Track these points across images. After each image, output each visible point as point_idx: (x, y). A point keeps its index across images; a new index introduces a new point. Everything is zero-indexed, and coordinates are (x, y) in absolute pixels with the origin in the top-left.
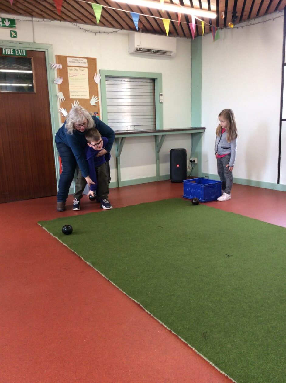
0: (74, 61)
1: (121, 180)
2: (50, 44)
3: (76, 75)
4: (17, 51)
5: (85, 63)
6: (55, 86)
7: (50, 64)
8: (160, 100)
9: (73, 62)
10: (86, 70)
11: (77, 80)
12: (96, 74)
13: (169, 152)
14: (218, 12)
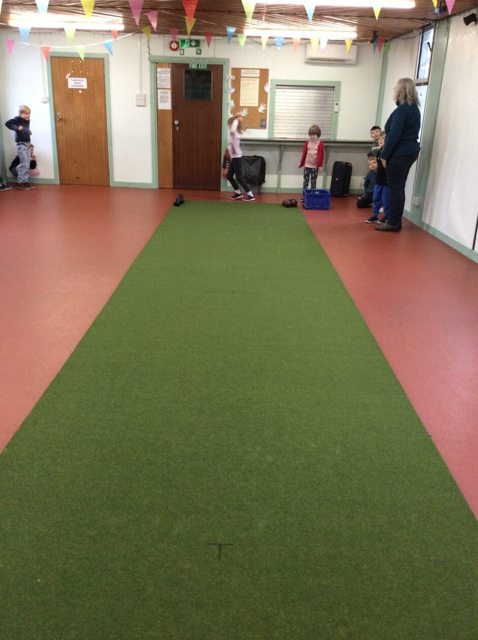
2: (227, 59)
3: (247, 85)
4: (201, 65)
5: (257, 74)
6: (228, 95)
7: (226, 76)
8: (335, 109)
9: (246, 73)
10: (258, 80)
11: (249, 89)
12: (267, 83)
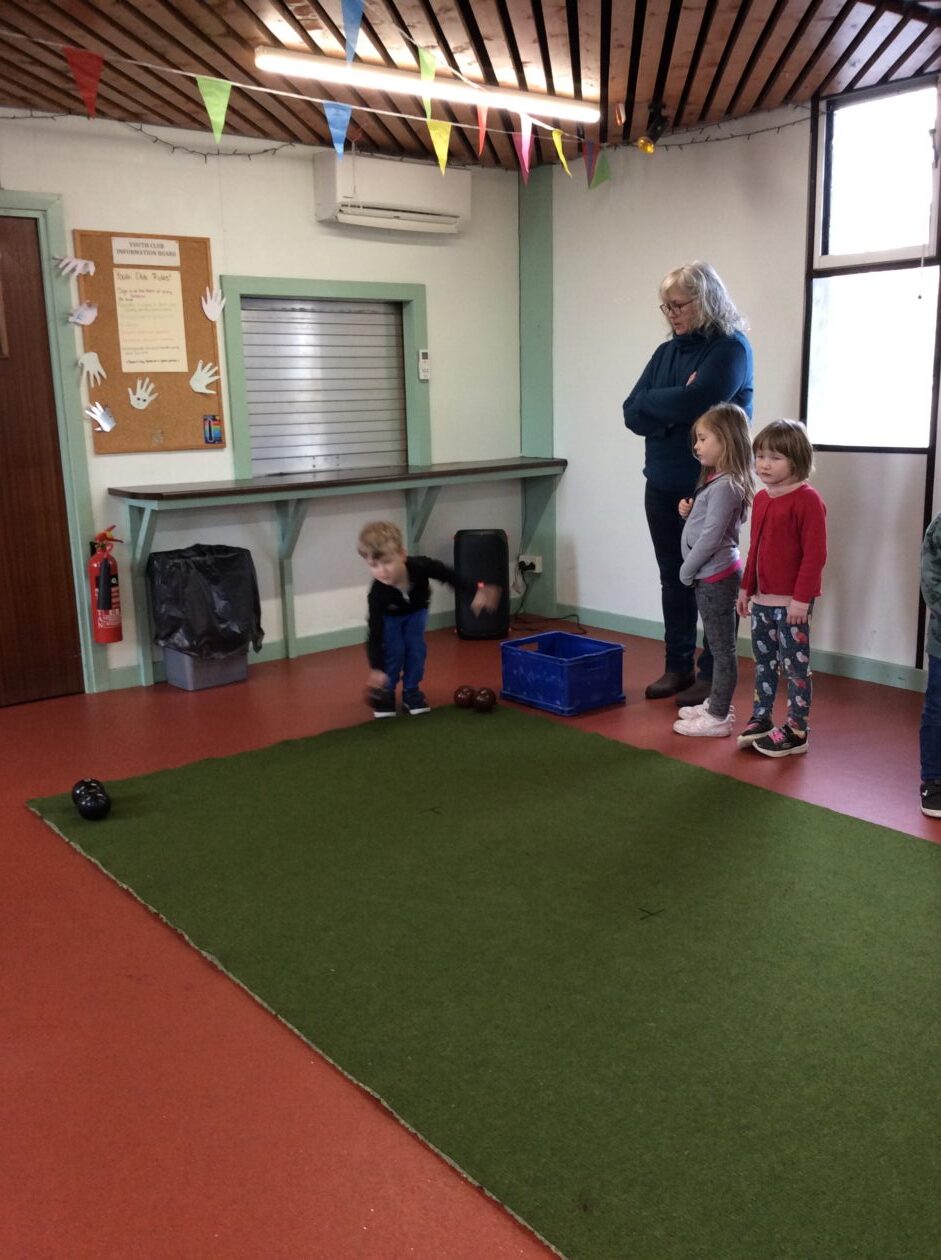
0: (133, 248)
1: (294, 633)
2: (53, 195)
3: (141, 294)
5: (171, 254)
6: (73, 331)
7: (54, 258)
8: (421, 371)
9: (132, 252)
10: (176, 276)
11: (146, 310)
12: (207, 289)
13: (453, 541)
14: (604, 102)
